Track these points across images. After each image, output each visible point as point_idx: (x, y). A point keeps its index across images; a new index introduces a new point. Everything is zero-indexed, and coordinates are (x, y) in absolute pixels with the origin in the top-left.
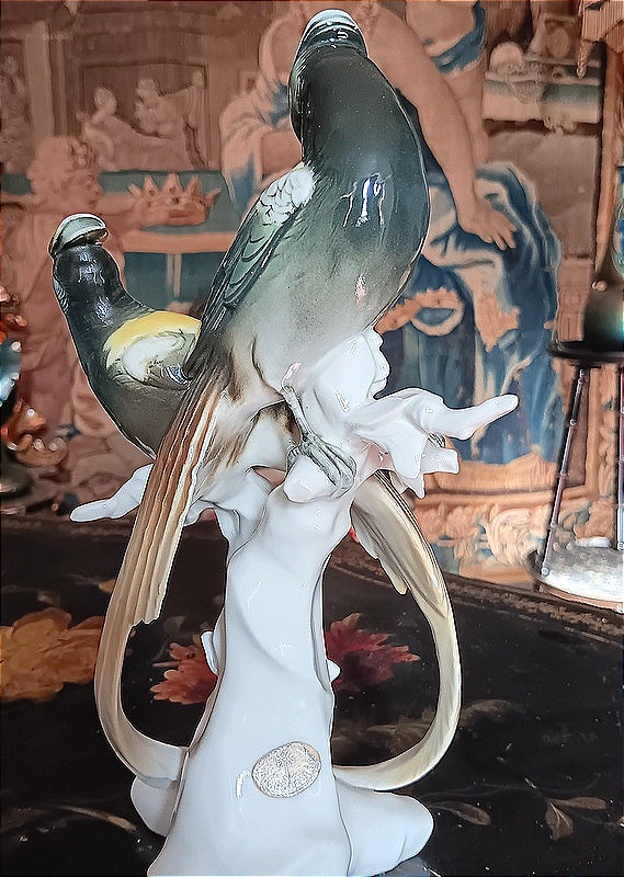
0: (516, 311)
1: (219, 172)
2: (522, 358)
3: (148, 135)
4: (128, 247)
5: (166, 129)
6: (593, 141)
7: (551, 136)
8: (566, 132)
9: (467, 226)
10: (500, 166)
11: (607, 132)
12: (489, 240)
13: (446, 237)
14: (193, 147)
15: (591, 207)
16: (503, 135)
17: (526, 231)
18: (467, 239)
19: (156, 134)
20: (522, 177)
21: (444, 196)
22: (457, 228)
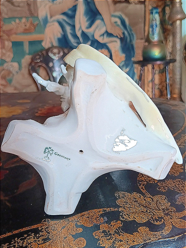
0: (124, 55)
1: (37, 17)
2: (126, 68)
3: (16, 7)
4: (13, 40)
5: (21, 5)
6: (143, 6)
7: (131, 5)
8: (136, 4)
9: (109, 31)
10: (118, 14)
11: (147, 3)
12: (116, 35)
13: (103, 35)
14: (30, 10)
15: (143, 25)
16: (118, 5)
17: (126, 33)
18: (110, 35)
19: (19, 6)
20: (124, 17)
21: (102, 23)
22: (107, 32)
